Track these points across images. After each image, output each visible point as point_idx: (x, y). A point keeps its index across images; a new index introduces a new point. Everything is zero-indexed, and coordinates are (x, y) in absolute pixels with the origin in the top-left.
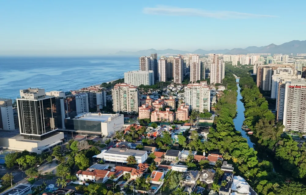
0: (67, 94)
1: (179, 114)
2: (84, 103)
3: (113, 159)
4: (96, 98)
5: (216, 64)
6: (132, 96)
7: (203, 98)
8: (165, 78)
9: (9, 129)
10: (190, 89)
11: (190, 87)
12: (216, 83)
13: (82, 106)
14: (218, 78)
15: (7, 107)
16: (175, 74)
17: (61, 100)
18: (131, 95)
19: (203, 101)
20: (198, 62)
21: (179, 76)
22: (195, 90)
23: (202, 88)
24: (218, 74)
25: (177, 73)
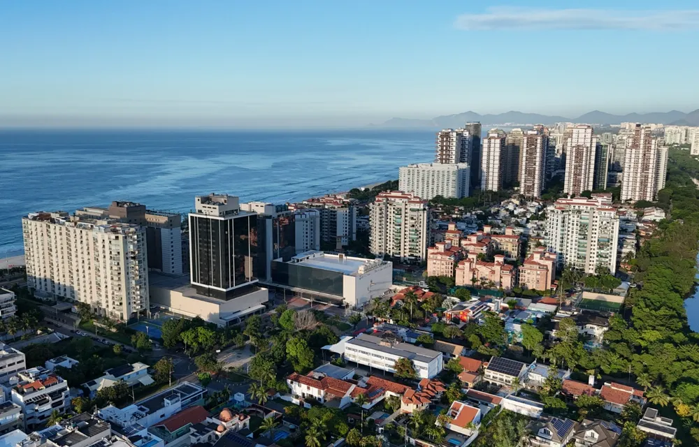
0: (279, 209)
1: (529, 274)
2: (312, 230)
3: (364, 359)
4: (336, 222)
5: (641, 151)
6: (413, 221)
7: (597, 236)
8: (496, 183)
9: (173, 271)
10: (563, 212)
11: (562, 206)
12: (637, 199)
13: (307, 237)
14: (646, 186)
15: (171, 229)
16: (523, 172)
17: (267, 220)
18: (412, 218)
19: (596, 243)
20: (589, 145)
21: (534, 178)
22: (576, 216)
23: (596, 211)
24: (647, 177)
25: (529, 170)
